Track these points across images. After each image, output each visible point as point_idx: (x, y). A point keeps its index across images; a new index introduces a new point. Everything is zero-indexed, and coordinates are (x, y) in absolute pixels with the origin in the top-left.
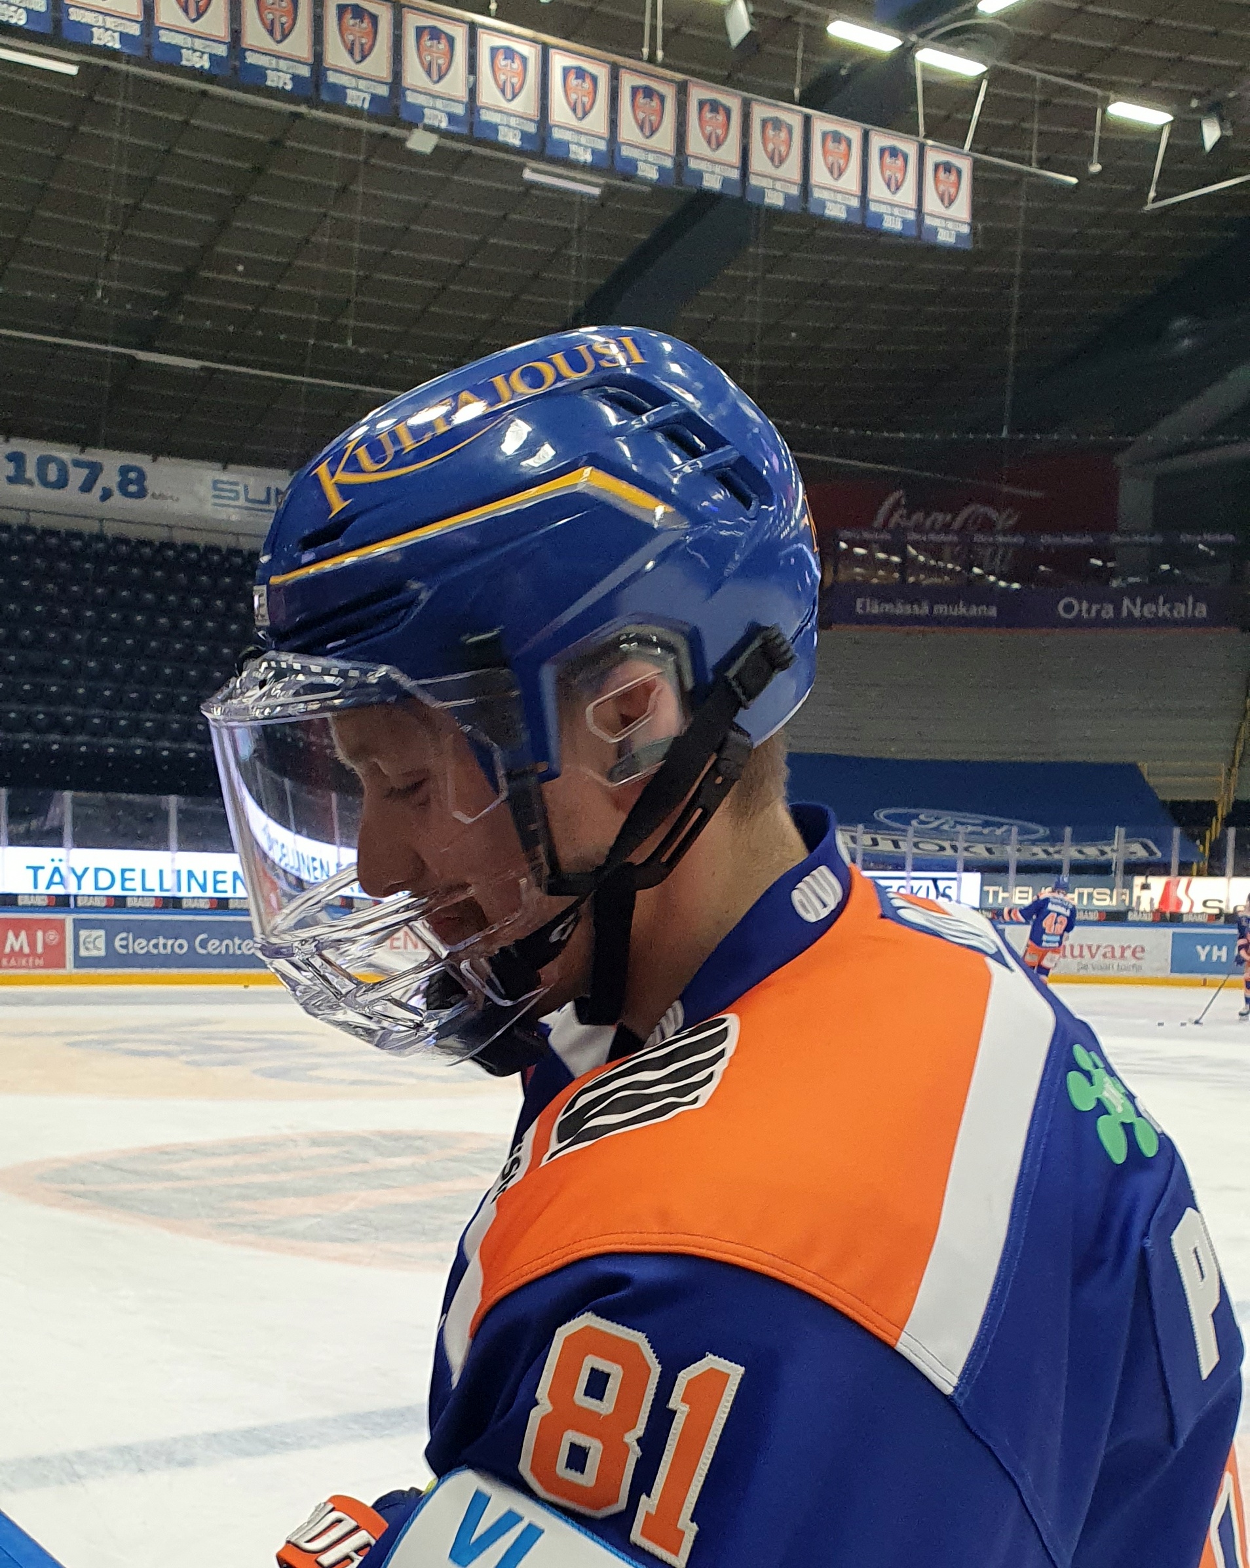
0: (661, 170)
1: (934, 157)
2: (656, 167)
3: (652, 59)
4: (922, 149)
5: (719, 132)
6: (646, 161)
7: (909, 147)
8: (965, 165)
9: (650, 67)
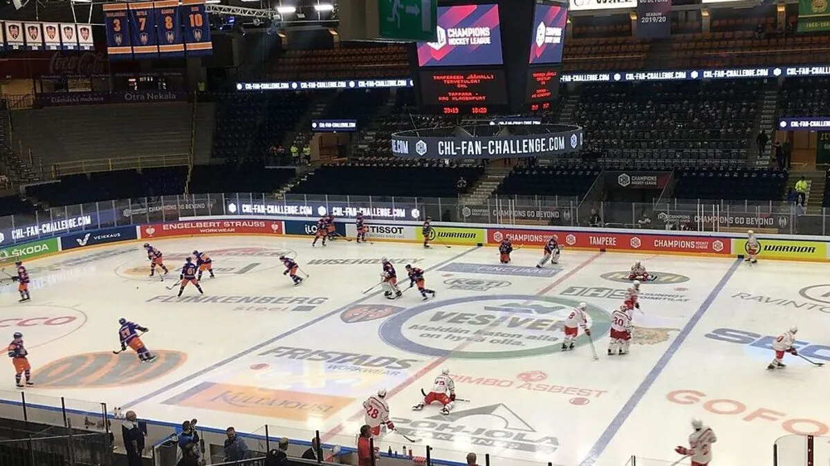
1: (79, 27)
4: (76, 26)
7: (73, 26)
8: (90, 28)
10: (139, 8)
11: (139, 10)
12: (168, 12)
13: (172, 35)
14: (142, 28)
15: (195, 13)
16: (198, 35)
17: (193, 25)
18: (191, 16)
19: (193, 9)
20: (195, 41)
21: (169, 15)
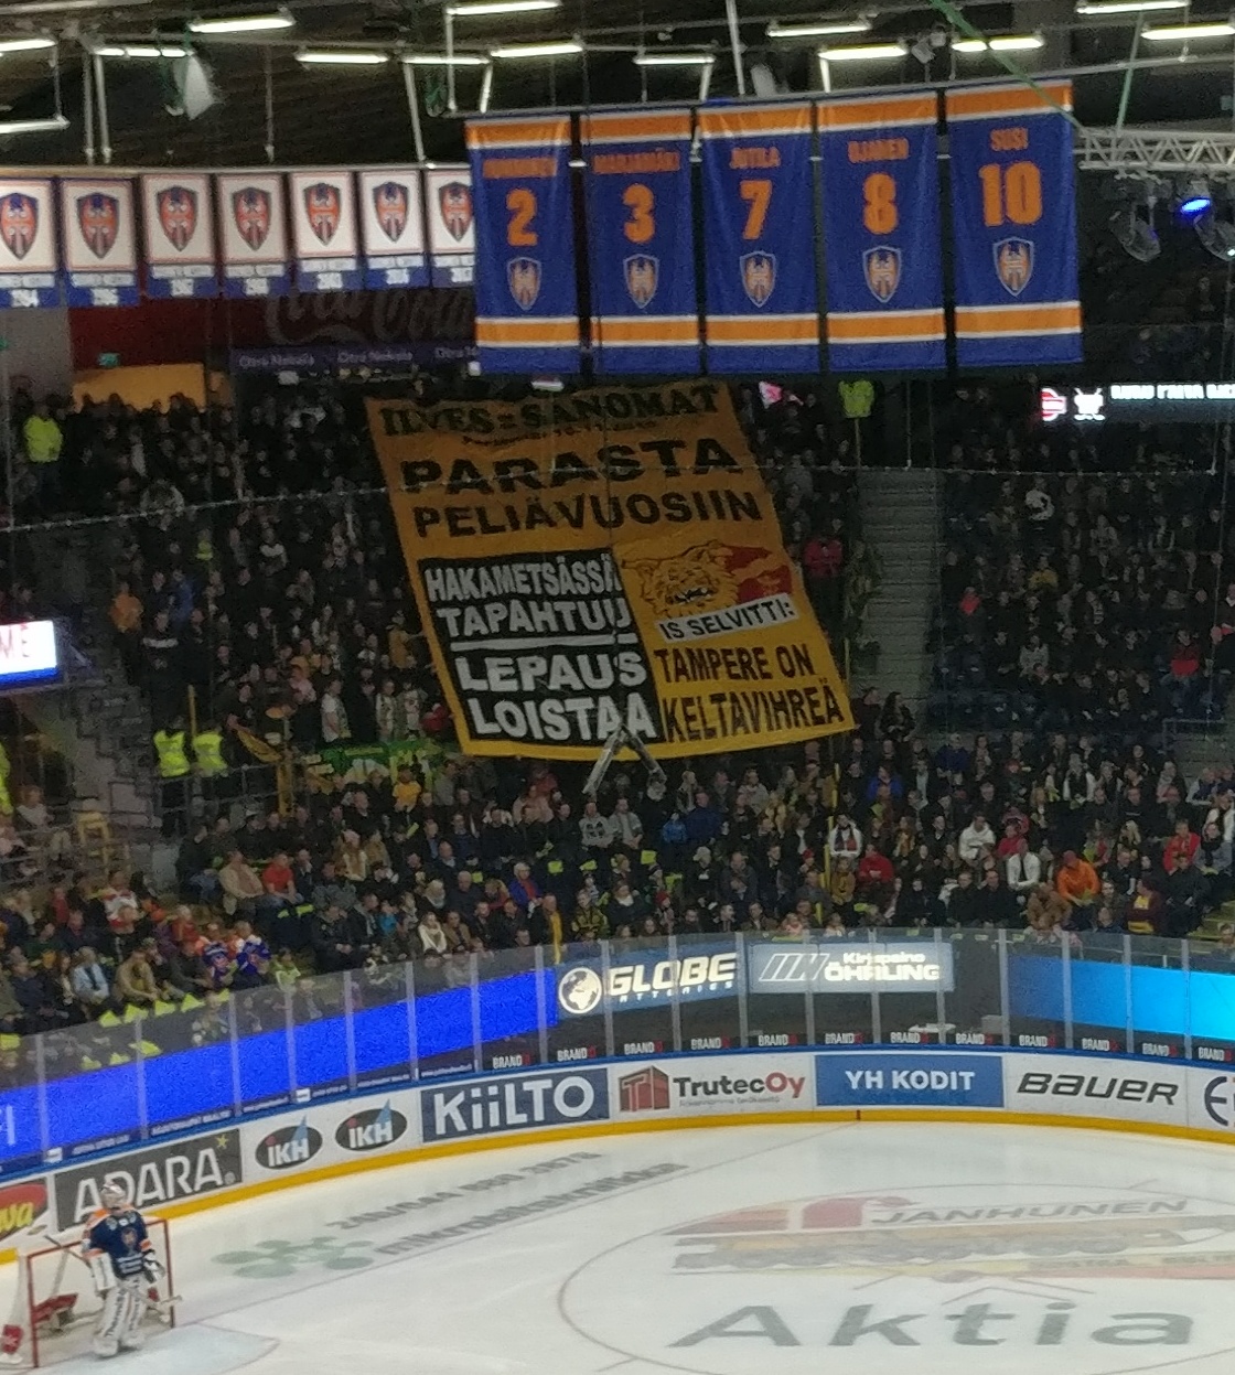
0: (121, 290)
1: (437, 181)
2: (114, 291)
3: (99, 160)
4: (423, 176)
5: (185, 224)
6: (103, 286)
7: (408, 179)
9: (98, 169)
10: (746, 133)
11: (743, 143)
12: (878, 151)
13: (890, 264)
14: (753, 229)
15: (1006, 160)
16: (1015, 266)
17: (993, 217)
18: (990, 174)
19: (1001, 141)
20: (998, 295)
21: (884, 167)
